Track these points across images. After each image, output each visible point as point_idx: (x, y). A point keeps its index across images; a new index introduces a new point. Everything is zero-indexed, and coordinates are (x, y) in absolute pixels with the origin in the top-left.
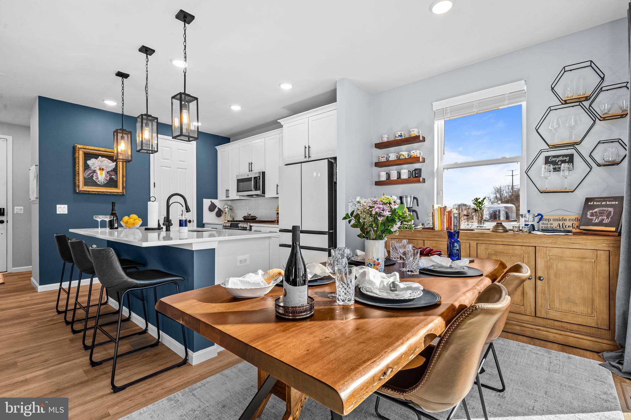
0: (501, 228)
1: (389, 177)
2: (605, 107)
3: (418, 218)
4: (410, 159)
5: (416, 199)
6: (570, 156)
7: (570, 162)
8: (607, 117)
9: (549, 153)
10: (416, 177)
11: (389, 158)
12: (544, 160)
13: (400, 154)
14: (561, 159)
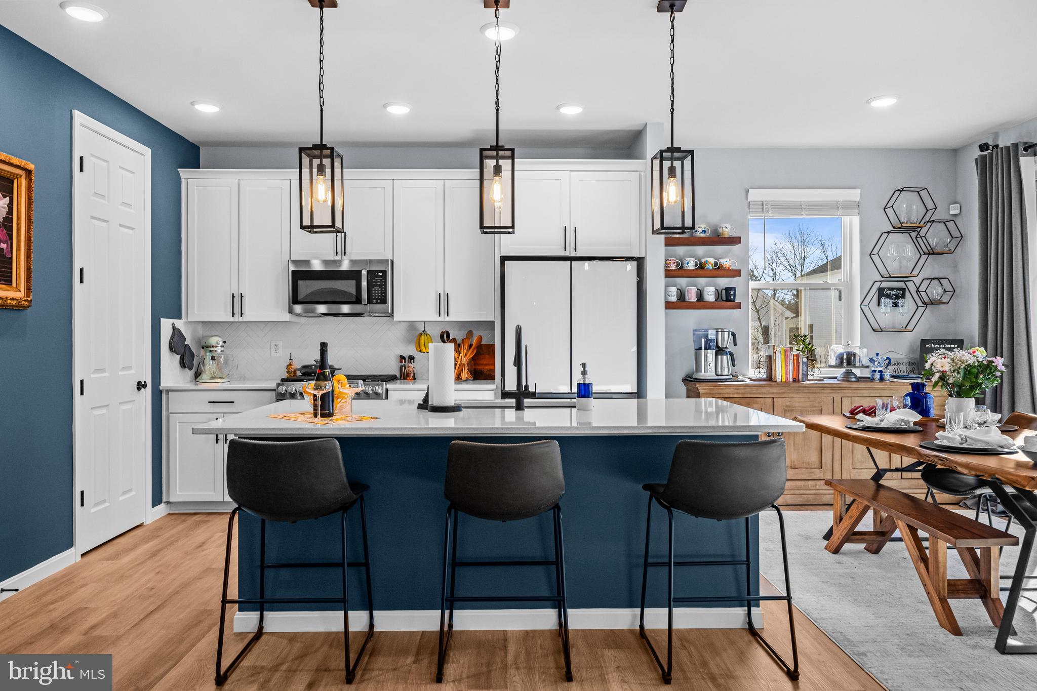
0: (853, 377)
1: (681, 295)
2: (933, 242)
3: (734, 365)
4: (719, 270)
5: (733, 334)
6: (903, 290)
7: (903, 296)
8: (932, 252)
9: (884, 285)
10: (730, 300)
11: (685, 265)
12: (877, 294)
13: (703, 260)
14: (895, 292)
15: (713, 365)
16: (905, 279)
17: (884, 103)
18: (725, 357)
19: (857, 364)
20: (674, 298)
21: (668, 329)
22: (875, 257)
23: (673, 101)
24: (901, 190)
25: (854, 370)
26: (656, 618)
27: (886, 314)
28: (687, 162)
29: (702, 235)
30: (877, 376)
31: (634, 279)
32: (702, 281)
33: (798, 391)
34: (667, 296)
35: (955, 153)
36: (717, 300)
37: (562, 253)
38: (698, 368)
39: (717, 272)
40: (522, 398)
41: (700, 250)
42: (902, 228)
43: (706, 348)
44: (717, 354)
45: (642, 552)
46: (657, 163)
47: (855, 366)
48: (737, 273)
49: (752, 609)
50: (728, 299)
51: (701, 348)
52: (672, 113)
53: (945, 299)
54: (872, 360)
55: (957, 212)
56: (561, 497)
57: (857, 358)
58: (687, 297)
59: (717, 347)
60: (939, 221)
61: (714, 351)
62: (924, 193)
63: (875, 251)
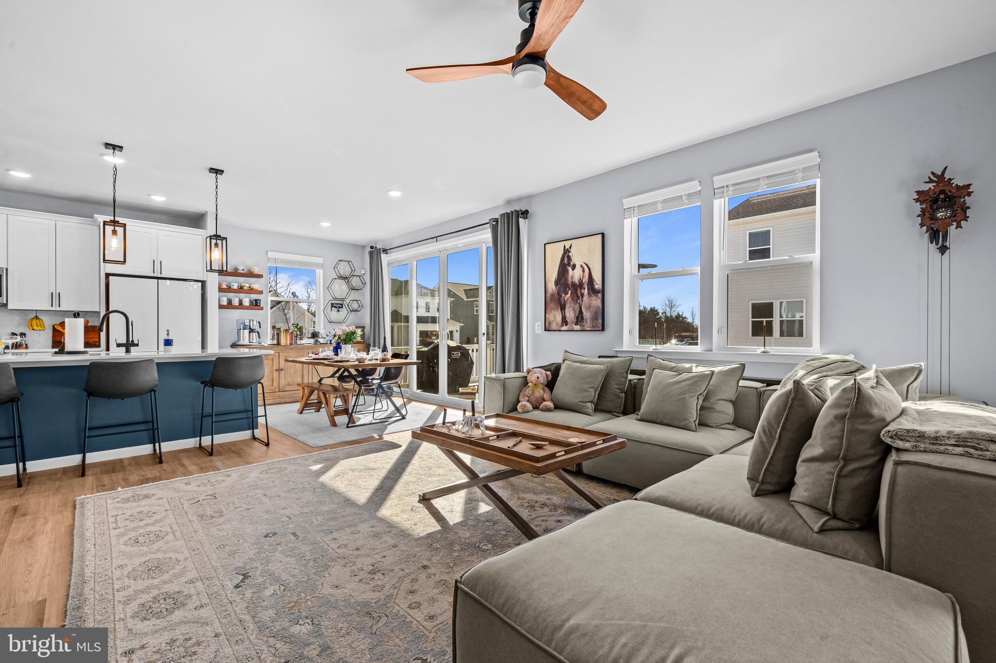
0: (319, 343)
1: (230, 302)
2: (354, 284)
3: (259, 338)
4: (251, 290)
5: (259, 322)
6: (342, 305)
7: (342, 307)
8: (353, 289)
9: (333, 302)
10: (258, 306)
11: (232, 286)
12: (331, 305)
13: (242, 285)
14: (338, 305)
15: (248, 337)
16: (343, 300)
17: (325, 224)
18: (254, 333)
19: (320, 337)
20: (225, 303)
21: (220, 319)
22: (329, 289)
23: (217, 214)
24: (341, 261)
25: (319, 339)
26: (206, 441)
27: (334, 315)
28: (224, 242)
29: (242, 272)
30: (329, 342)
31: (200, 292)
32: (242, 295)
33: (292, 349)
34: (221, 302)
35: (363, 247)
36: (250, 305)
37: (152, 275)
38: (239, 339)
39: (251, 291)
40: (130, 347)
41: (241, 279)
42: (341, 277)
43: (243, 329)
44: (250, 332)
45: (201, 413)
46: (208, 240)
47: (319, 338)
48: (261, 292)
49: (255, 430)
50: (256, 305)
51: (241, 329)
52: (216, 219)
53: (359, 310)
54: (327, 335)
55: (364, 273)
56: (156, 385)
57: (320, 334)
58: (233, 303)
59: (250, 328)
60: (357, 276)
61: (248, 331)
62: (350, 263)
63: (329, 287)
